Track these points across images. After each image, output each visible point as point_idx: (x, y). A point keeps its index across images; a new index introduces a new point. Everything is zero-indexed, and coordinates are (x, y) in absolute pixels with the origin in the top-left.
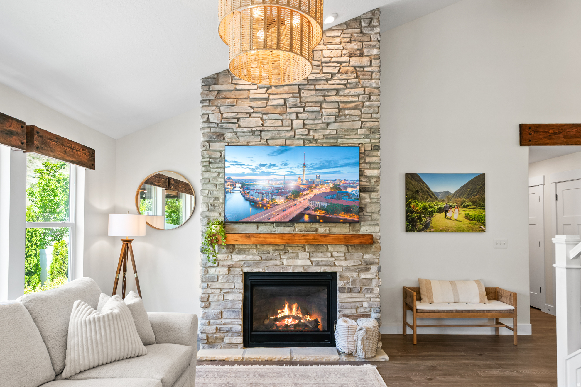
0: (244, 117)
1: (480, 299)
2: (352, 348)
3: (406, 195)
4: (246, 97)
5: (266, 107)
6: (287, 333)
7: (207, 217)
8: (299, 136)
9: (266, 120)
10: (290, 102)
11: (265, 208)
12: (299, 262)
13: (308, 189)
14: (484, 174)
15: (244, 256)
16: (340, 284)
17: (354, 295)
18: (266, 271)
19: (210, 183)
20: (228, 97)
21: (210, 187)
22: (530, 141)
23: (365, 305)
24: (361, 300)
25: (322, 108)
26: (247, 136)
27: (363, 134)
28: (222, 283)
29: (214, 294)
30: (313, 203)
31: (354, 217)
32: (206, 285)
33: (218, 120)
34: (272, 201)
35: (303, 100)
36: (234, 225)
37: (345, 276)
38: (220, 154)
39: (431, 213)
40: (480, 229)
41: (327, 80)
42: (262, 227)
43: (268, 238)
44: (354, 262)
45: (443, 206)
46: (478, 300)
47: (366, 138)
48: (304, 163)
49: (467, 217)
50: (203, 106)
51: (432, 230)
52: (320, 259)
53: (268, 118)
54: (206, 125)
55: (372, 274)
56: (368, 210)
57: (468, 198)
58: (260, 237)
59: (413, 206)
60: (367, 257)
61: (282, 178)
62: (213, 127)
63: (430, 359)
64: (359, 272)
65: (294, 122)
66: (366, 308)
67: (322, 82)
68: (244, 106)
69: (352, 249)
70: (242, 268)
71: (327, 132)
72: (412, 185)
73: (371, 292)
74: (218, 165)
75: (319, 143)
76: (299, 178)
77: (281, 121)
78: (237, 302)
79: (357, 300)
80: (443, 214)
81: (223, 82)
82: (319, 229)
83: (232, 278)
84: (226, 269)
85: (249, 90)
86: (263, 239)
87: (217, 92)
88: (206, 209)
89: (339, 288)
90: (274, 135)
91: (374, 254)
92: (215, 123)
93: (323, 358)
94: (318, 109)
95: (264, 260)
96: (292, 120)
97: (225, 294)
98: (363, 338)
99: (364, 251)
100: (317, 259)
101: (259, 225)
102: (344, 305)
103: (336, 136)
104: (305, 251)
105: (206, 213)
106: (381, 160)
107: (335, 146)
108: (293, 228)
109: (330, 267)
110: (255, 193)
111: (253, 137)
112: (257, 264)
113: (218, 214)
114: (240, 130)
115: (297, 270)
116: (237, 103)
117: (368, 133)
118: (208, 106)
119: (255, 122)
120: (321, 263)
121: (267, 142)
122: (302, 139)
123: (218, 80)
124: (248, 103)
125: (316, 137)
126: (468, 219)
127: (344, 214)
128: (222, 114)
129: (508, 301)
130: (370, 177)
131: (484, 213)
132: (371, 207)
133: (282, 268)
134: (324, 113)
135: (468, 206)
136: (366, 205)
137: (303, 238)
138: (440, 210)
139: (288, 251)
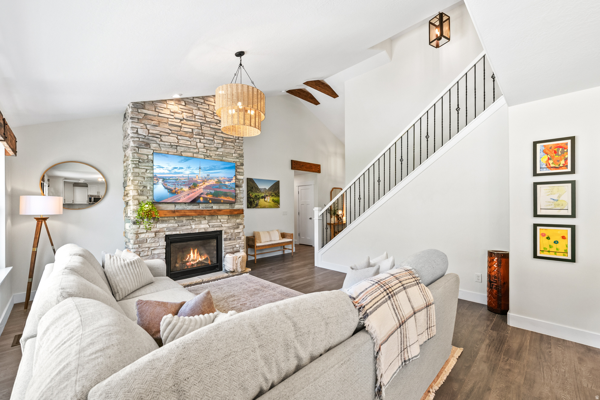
0: (165, 135)
1: (279, 238)
2: (235, 268)
3: (247, 189)
4: (166, 122)
5: (180, 131)
6: (194, 269)
7: (137, 199)
8: (201, 153)
9: (180, 139)
10: (196, 131)
11: (177, 193)
12: (202, 226)
13: (202, 182)
14: (279, 181)
15: (167, 224)
16: (224, 236)
17: (232, 241)
18: (182, 233)
19: (139, 176)
20: (153, 119)
21: (139, 178)
22: (295, 168)
23: (237, 246)
24: (235, 244)
25: (214, 139)
26: (167, 147)
27: (236, 157)
28: (150, 244)
29: (144, 252)
30: (205, 191)
31: (231, 199)
32: (138, 246)
33: (146, 134)
34: (181, 189)
35: (203, 131)
36: (158, 205)
37: (227, 232)
38: (147, 157)
39: (259, 199)
40: (278, 206)
41: (217, 123)
42: (178, 206)
43: (187, 212)
44: (232, 224)
45: (264, 195)
46: (278, 239)
47: (237, 159)
48: (200, 167)
49: (273, 200)
50: (132, 122)
51: (259, 207)
52: (214, 224)
53: (182, 138)
54: (136, 135)
55: (240, 229)
56: (239, 196)
57: (273, 192)
58: (182, 212)
59: (251, 195)
60: (238, 221)
61: (187, 176)
62: (141, 138)
63: (268, 266)
64: (234, 229)
65: (198, 144)
66: (237, 247)
67: (214, 124)
68: (165, 128)
69: (231, 217)
70: (165, 232)
71: (217, 153)
72: (250, 184)
73: (240, 239)
74: (145, 164)
75: (213, 158)
76: (197, 176)
77: (190, 142)
78: (162, 255)
79: (233, 244)
80: (264, 199)
81: (148, 108)
82: (214, 206)
83: (158, 239)
84: (154, 234)
85: (168, 118)
86: (184, 213)
87: (144, 114)
88: (137, 194)
89: (224, 239)
90: (186, 149)
91: (241, 220)
92: (144, 135)
93: (220, 276)
94: (212, 139)
95: (180, 226)
96: (197, 143)
97: (152, 251)
98: (241, 262)
99: (236, 218)
100: (212, 224)
101: (176, 204)
102: (227, 247)
103: (222, 156)
104: (205, 219)
105: (137, 196)
106: (244, 171)
107: (221, 161)
108: (198, 206)
109: (219, 228)
110: (171, 184)
111: (171, 149)
112: (175, 229)
113: (147, 197)
114: (161, 143)
115: (201, 231)
116: (159, 125)
117: (238, 156)
118: (137, 122)
119: (172, 139)
120: (215, 226)
121: (181, 153)
122: (203, 154)
123: (145, 106)
124: (168, 127)
125: (211, 155)
126: (273, 202)
127: (224, 197)
128: (148, 130)
129: (289, 238)
130: (239, 180)
131: (279, 198)
132: (240, 195)
133: (192, 230)
134: (216, 142)
135: (273, 195)
136: (237, 194)
137: (208, 212)
138: (263, 197)
139: (195, 220)
